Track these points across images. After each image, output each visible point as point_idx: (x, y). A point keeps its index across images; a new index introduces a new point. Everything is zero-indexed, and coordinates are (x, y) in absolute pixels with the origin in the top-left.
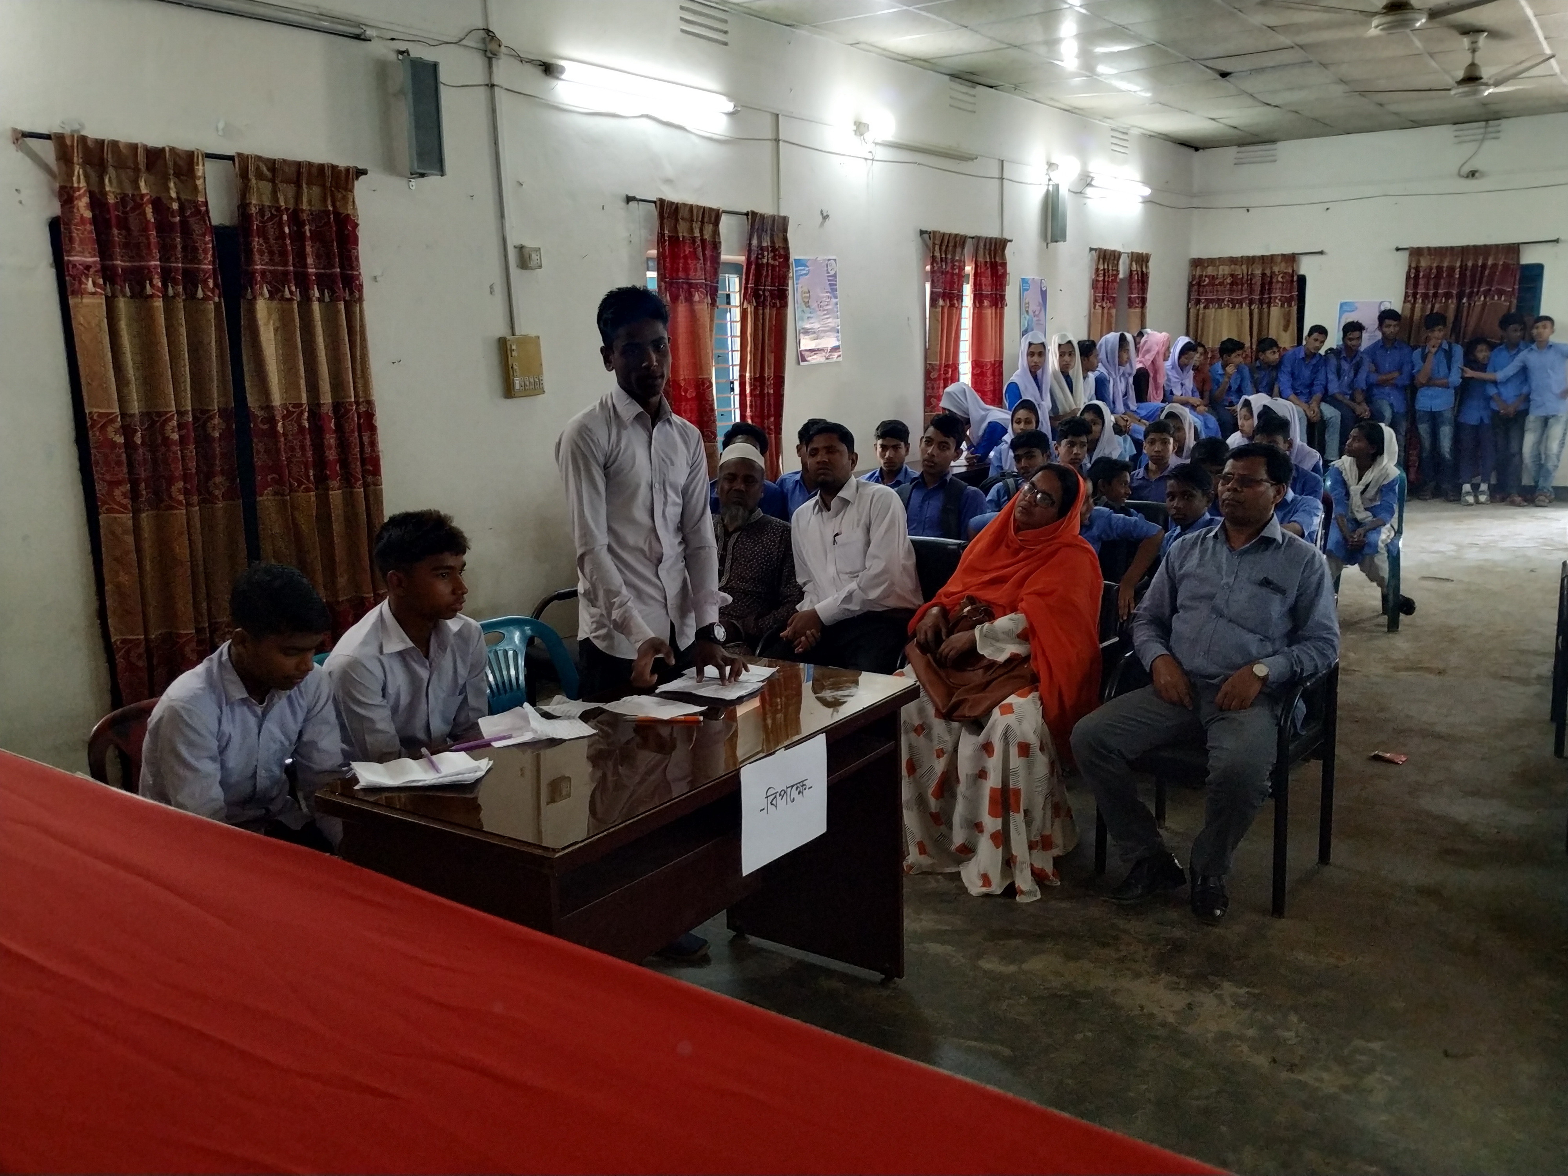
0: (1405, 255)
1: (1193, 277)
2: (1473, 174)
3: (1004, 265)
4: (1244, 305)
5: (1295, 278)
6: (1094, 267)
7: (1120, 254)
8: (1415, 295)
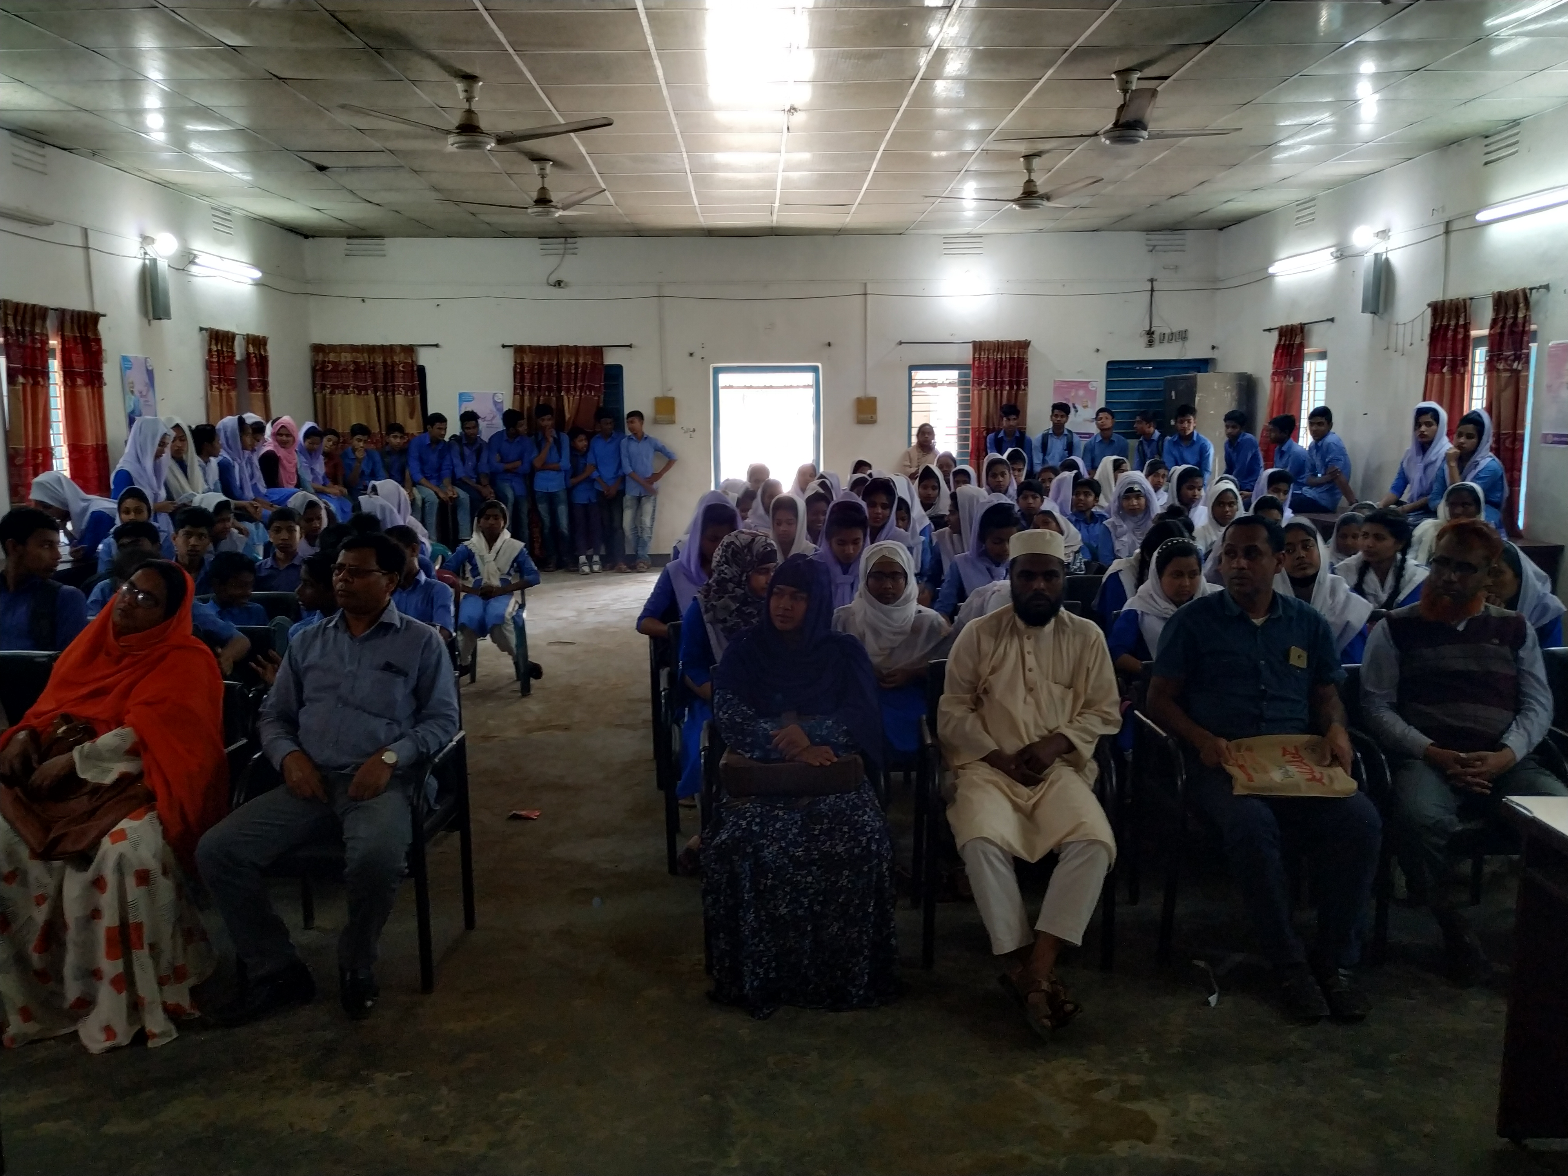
0: (510, 353)
1: (316, 362)
2: (559, 283)
3: (98, 341)
4: (369, 392)
5: (415, 368)
6: (207, 348)
7: (233, 336)
8: (522, 388)
